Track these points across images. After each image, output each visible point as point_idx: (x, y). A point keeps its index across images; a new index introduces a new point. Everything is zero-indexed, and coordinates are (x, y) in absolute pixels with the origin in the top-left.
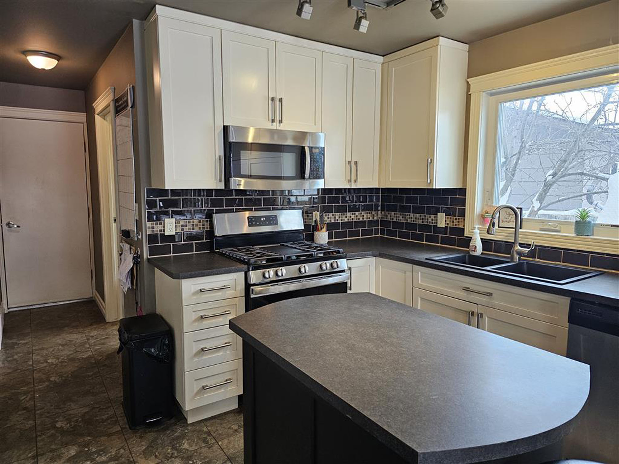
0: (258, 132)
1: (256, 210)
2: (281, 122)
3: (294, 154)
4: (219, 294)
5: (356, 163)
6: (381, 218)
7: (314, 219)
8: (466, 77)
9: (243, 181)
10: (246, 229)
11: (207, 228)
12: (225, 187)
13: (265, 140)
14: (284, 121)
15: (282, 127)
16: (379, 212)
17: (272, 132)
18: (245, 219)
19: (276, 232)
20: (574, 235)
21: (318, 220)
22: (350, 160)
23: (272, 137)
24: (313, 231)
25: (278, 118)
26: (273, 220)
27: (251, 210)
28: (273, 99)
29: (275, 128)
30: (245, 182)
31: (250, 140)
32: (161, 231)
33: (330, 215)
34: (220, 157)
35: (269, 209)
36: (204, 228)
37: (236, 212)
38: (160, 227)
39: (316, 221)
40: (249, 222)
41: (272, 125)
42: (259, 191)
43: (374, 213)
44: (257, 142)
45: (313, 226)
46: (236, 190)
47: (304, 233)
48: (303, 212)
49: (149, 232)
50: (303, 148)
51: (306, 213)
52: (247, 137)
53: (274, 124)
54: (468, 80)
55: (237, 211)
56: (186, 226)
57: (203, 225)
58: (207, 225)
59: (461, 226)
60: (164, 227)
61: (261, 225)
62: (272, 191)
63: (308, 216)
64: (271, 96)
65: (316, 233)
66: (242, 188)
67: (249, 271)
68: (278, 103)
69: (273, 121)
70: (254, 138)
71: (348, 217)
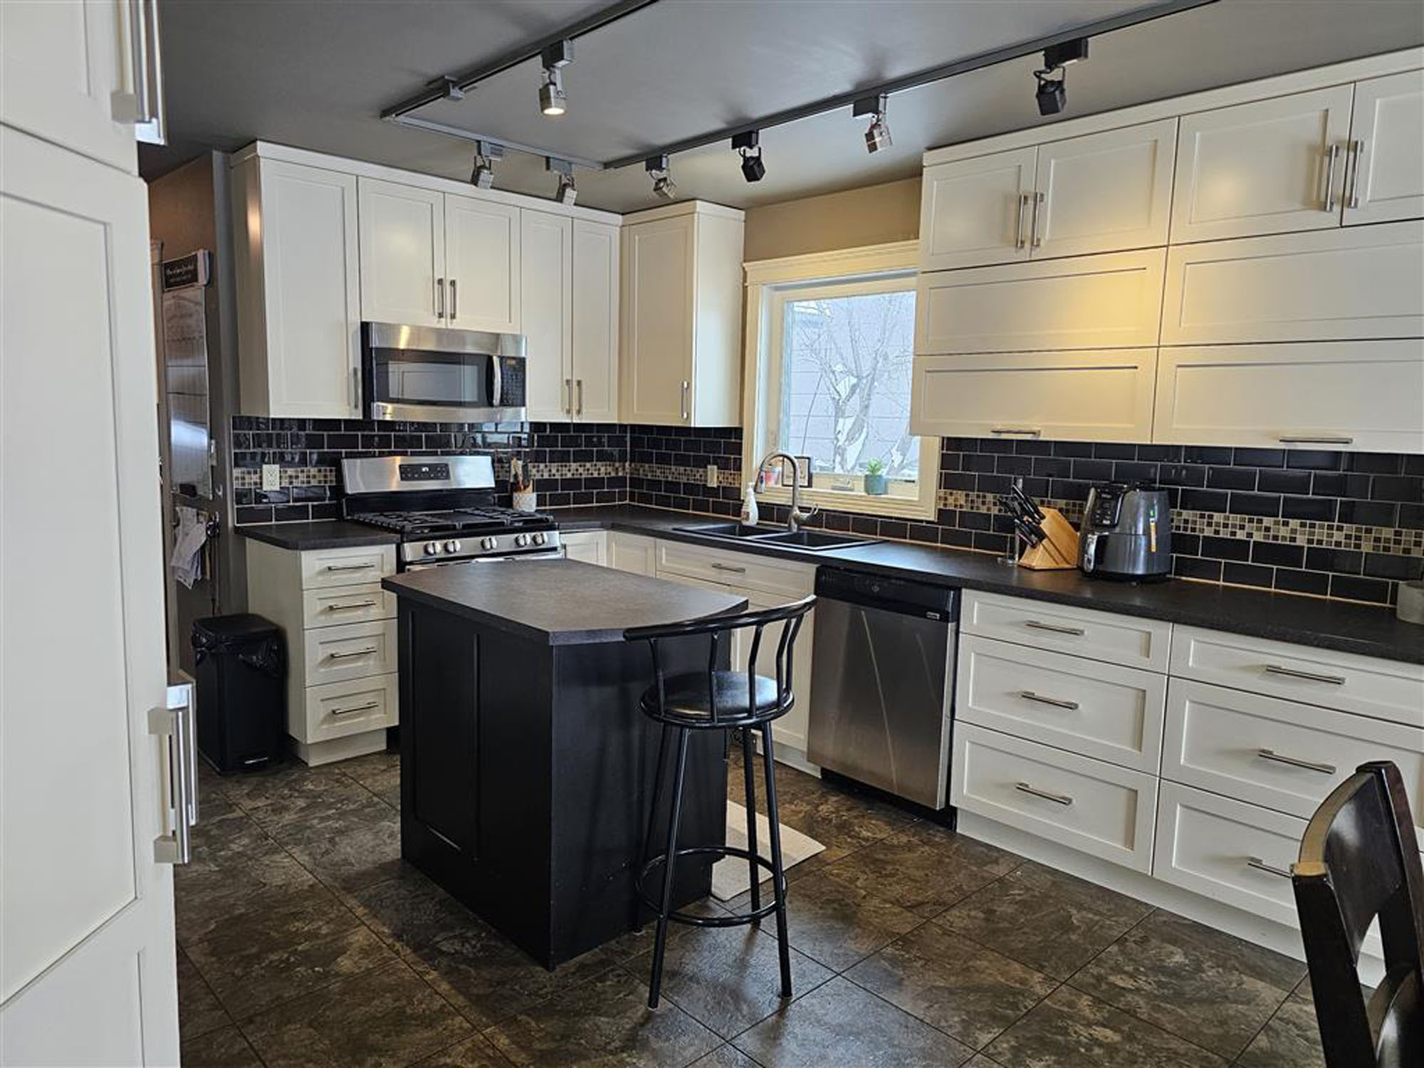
0: (417, 332)
1: (413, 454)
2: (453, 316)
3: (475, 368)
4: (358, 576)
5: (579, 383)
6: (631, 474)
7: (513, 472)
8: (742, 260)
9: (390, 407)
10: (395, 484)
11: (331, 481)
12: (364, 415)
13: (430, 346)
14: (458, 315)
15: (456, 325)
16: (627, 464)
17: (440, 333)
18: (394, 468)
19: (447, 490)
20: (864, 494)
21: (520, 472)
22: (569, 378)
23: (439, 341)
24: (512, 493)
25: (448, 311)
26: (441, 472)
27: (404, 454)
28: (440, 282)
29: (444, 327)
30: (394, 410)
31: (402, 345)
32: (256, 484)
33: (542, 466)
34: (355, 371)
35: (435, 454)
36: (326, 482)
37: (379, 456)
38: (255, 478)
39: (516, 476)
40: (401, 473)
41: (439, 322)
42: (418, 423)
43: (617, 464)
44: (414, 347)
45: (512, 484)
46: (379, 422)
47: (496, 495)
48: (493, 462)
49: (237, 485)
50: (490, 359)
51: (499, 464)
52: (398, 341)
53: (443, 320)
54: (744, 265)
55: (381, 455)
56: (297, 477)
57: (325, 476)
58: (332, 477)
59: (737, 485)
60: (261, 478)
61: (422, 479)
62: (441, 424)
63: (502, 467)
64: (437, 277)
65: (515, 495)
66: (388, 418)
67: (403, 542)
68: (448, 288)
69: (441, 315)
70: (410, 341)
71: (573, 470)
